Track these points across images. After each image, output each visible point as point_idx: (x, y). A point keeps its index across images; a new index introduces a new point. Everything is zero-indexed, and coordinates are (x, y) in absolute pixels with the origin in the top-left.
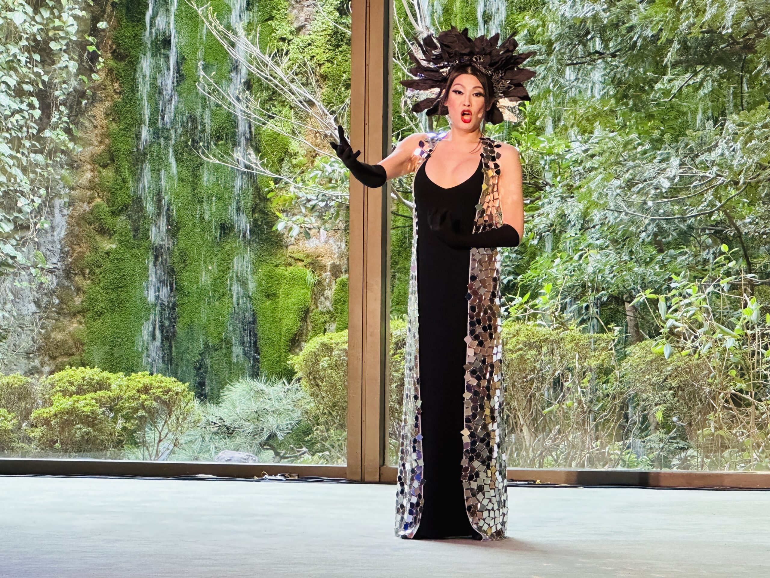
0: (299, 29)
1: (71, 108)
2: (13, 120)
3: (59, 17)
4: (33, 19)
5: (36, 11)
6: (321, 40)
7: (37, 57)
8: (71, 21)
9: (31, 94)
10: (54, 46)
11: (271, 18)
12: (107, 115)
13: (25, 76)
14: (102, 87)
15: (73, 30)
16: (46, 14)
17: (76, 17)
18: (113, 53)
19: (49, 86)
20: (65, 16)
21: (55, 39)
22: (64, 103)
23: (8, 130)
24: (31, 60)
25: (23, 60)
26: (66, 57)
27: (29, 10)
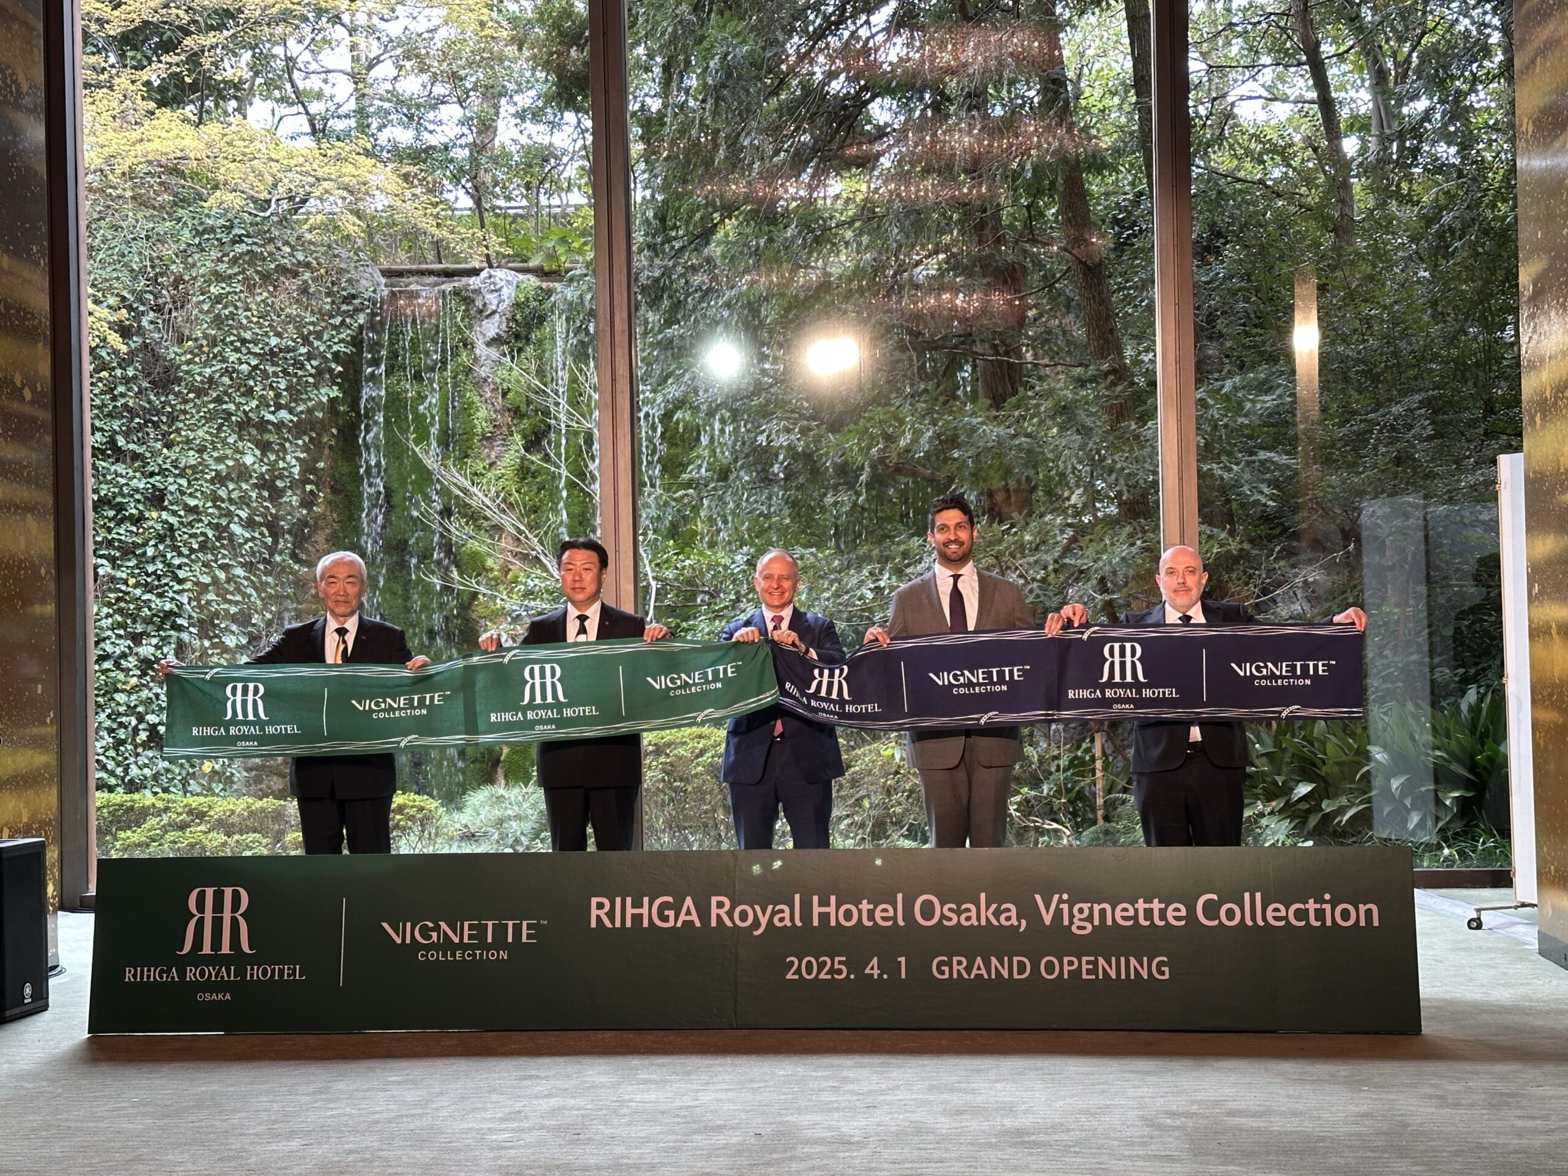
0: (491, 465)
1: (295, 536)
2: (247, 547)
3: (284, 459)
4: (261, 461)
5: (264, 454)
6: (510, 473)
7: (266, 494)
8: (294, 462)
9: (261, 525)
10: (280, 484)
11: (467, 456)
12: (327, 540)
13: (256, 509)
14: (323, 517)
15: (296, 470)
16: (273, 457)
17: (298, 459)
18: (332, 488)
19: (276, 517)
20: (288, 457)
21: (281, 477)
22: (289, 532)
23: (242, 556)
24: (260, 496)
25: (254, 495)
26: (289, 493)
27: (258, 453)
